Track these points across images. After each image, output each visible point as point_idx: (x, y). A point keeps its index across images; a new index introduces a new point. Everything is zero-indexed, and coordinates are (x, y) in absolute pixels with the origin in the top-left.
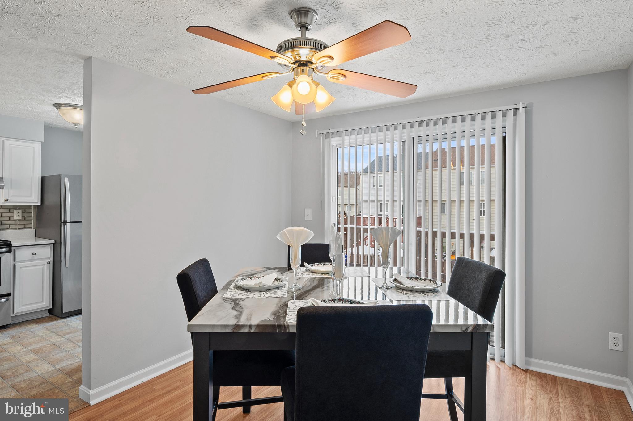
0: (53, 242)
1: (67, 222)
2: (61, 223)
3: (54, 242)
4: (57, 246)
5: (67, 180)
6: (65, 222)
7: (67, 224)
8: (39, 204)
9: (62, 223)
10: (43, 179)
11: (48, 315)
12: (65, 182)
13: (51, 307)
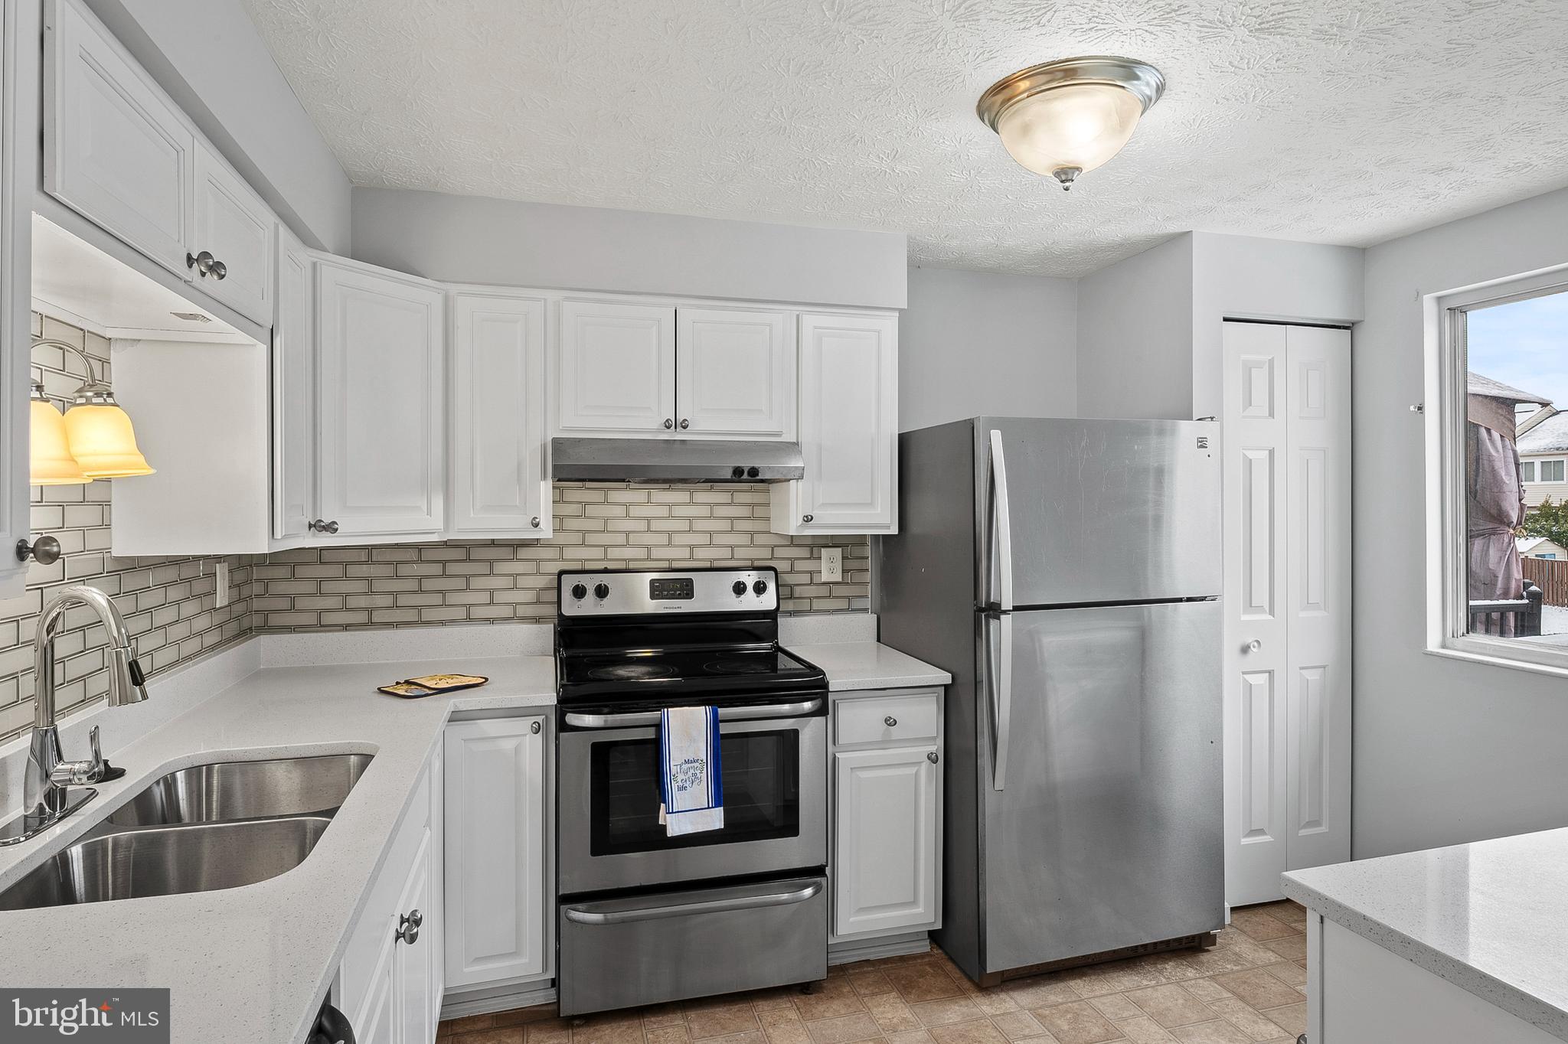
0: (946, 678)
1: (1003, 608)
2: (975, 611)
3: (950, 682)
4: (965, 695)
5: (996, 436)
6: (994, 610)
7: (1003, 617)
8: (894, 530)
9: (982, 610)
10: (904, 441)
11: (928, 949)
12: (990, 448)
13: (939, 926)
